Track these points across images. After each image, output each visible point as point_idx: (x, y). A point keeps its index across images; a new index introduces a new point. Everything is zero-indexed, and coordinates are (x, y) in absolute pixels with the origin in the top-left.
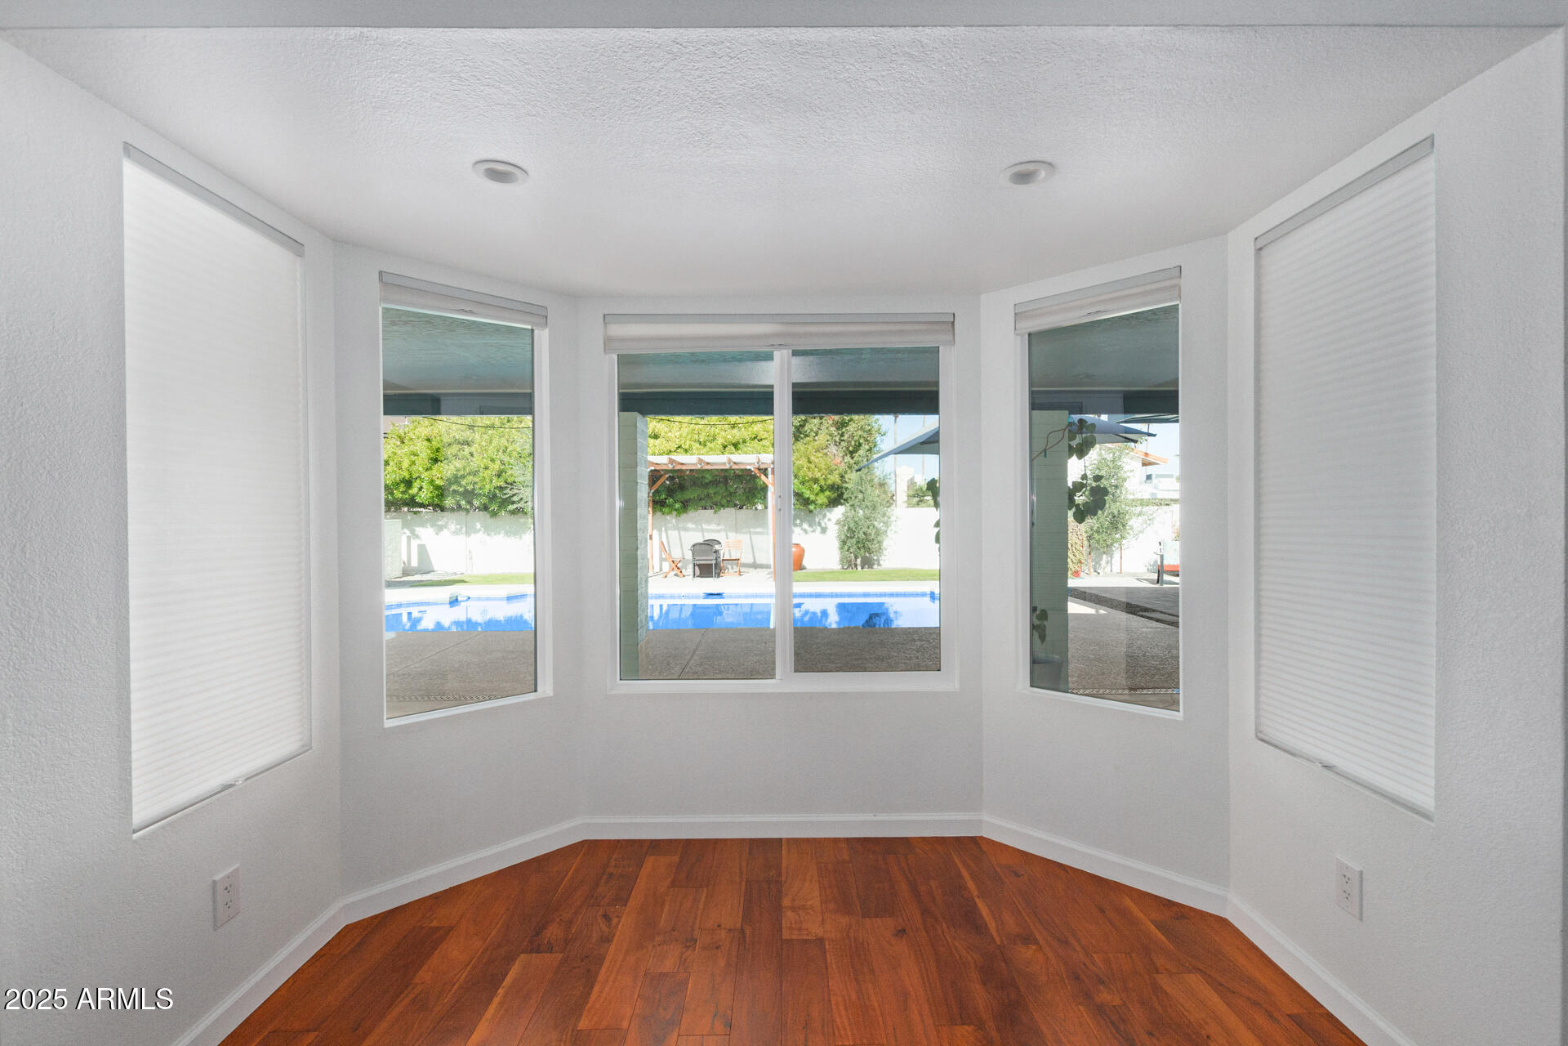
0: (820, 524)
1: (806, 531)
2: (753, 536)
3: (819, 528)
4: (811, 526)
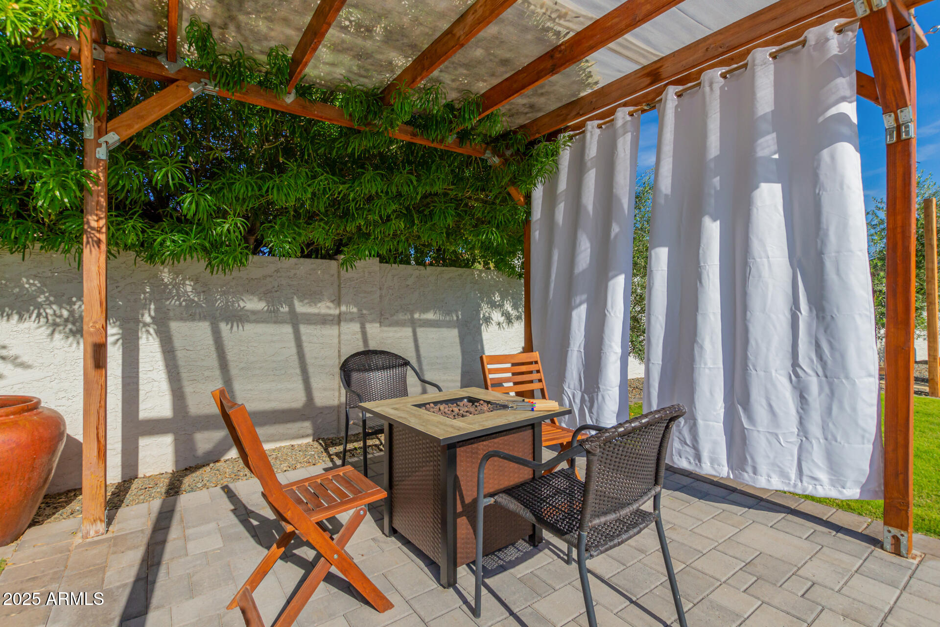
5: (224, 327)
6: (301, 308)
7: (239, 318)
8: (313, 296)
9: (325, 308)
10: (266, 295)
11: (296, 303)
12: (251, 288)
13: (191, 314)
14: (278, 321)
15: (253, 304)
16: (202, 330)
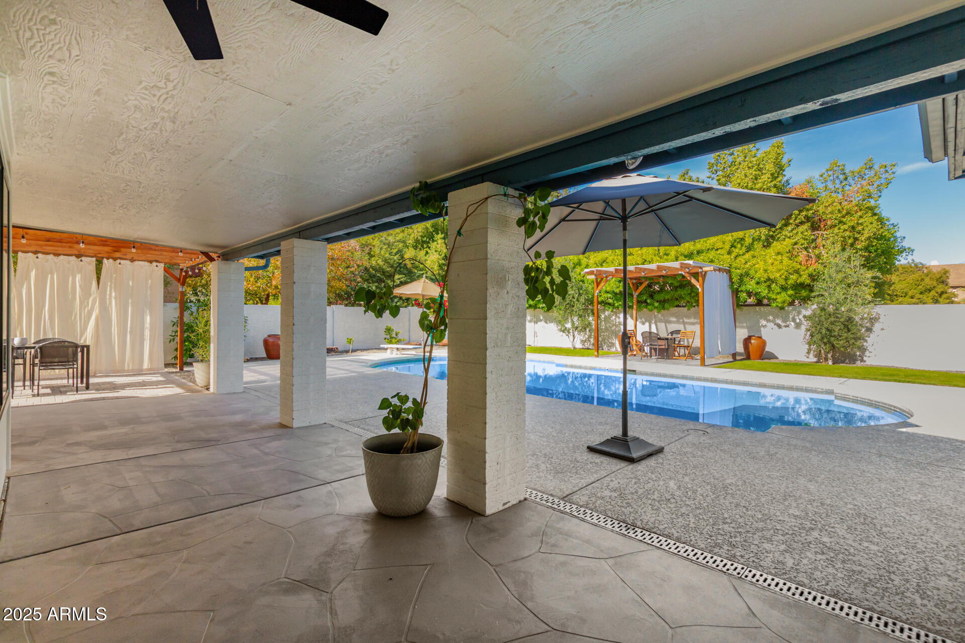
0: (794, 320)
1: (779, 326)
2: (687, 326)
3: (793, 324)
4: (785, 321)
5: (667, 324)
6: (685, 320)
7: (670, 322)
8: (688, 317)
9: (692, 320)
10: (676, 317)
11: (685, 319)
12: (672, 315)
13: (660, 321)
14: (679, 323)
15: (673, 319)
16: (663, 325)
